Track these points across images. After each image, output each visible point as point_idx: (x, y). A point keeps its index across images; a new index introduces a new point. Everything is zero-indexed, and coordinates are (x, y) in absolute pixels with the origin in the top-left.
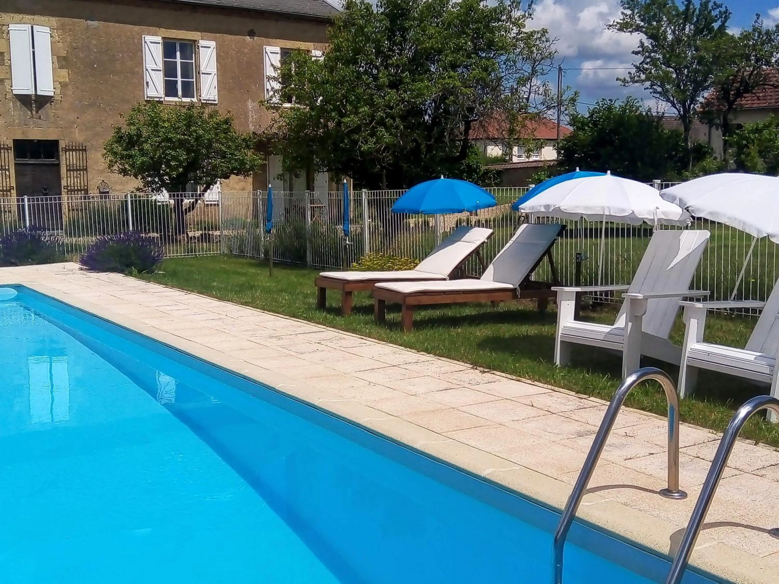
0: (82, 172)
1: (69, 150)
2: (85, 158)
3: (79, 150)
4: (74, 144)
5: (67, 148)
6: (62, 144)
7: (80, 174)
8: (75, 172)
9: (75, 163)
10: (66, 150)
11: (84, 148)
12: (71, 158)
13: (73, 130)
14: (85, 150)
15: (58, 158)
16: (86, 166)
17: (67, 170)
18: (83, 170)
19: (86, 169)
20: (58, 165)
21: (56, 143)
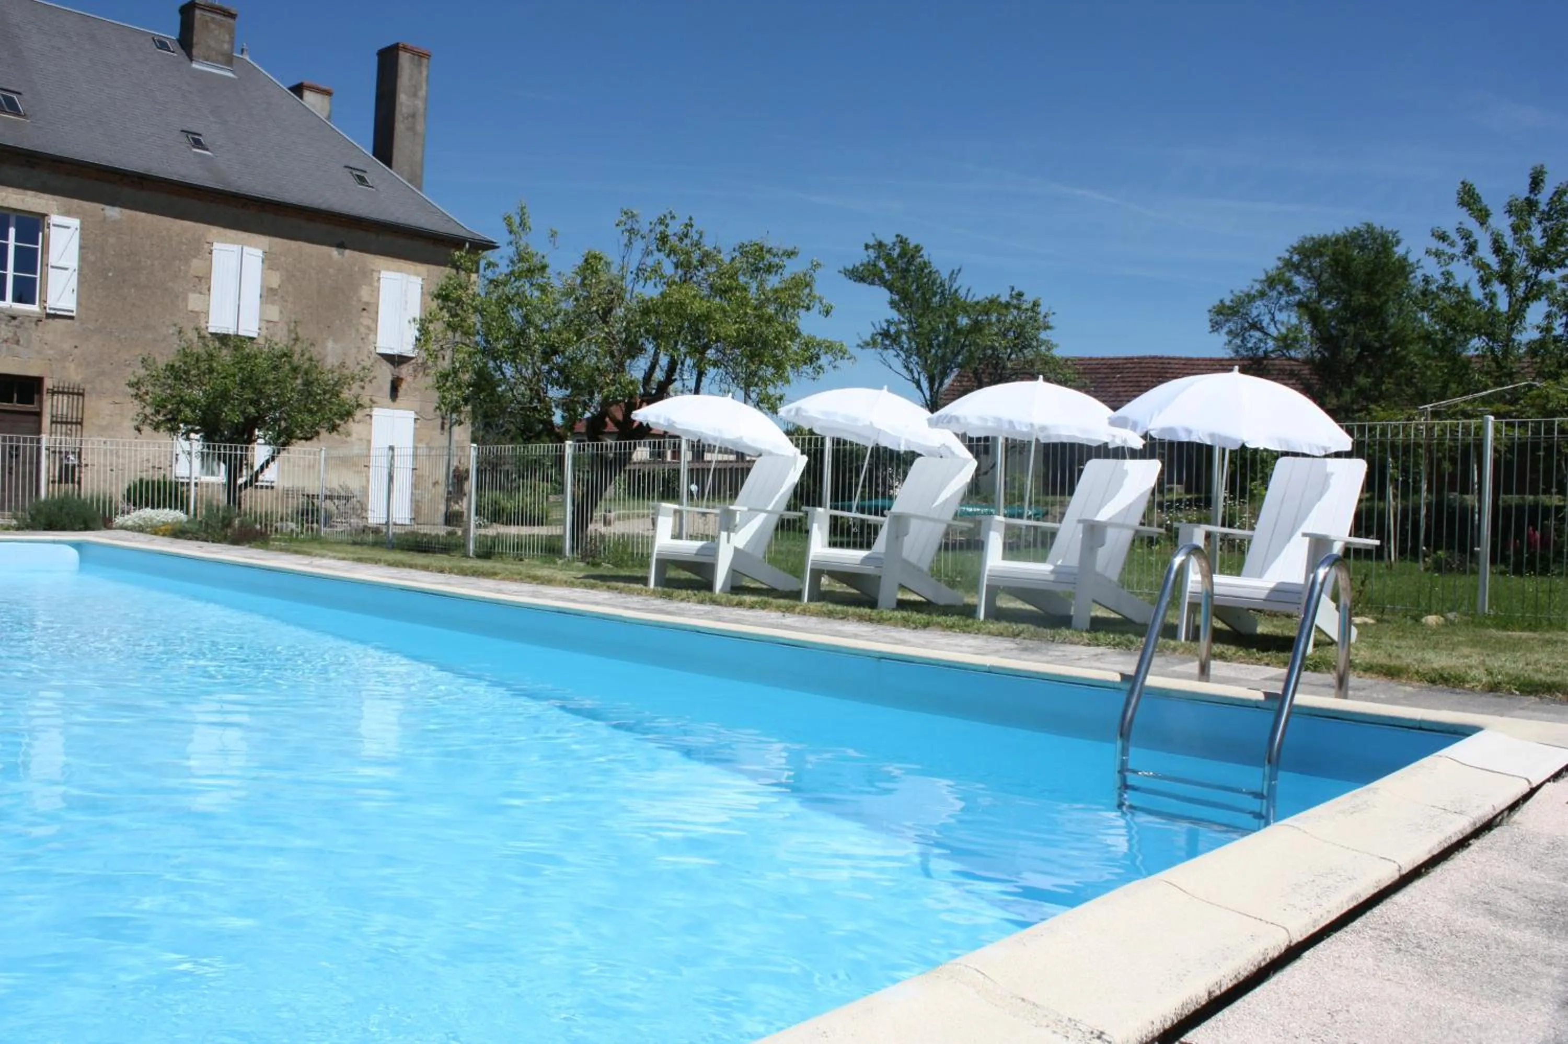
0: (74, 426)
1: (59, 392)
2: (80, 406)
3: (73, 394)
4: (67, 385)
5: (56, 389)
6: (48, 384)
7: (71, 430)
8: (64, 426)
9: (65, 412)
10: (53, 393)
11: (81, 391)
12: (60, 406)
13: (67, 364)
14: (82, 395)
15: (41, 402)
16: (82, 419)
17: (52, 422)
18: (77, 423)
19: (81, 423)
20: (39, 414)
21: (39, 381)
